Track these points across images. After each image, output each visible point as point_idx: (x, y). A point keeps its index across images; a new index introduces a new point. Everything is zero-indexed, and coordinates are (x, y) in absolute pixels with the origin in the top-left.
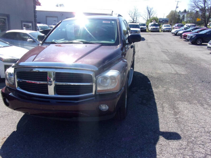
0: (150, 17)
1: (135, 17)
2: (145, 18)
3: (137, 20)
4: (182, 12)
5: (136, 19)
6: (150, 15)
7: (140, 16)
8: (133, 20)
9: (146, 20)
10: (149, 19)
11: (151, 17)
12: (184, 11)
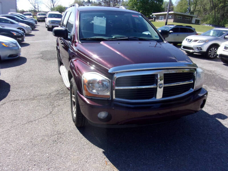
0: (53, 5)
1: (36, 4)
2: (48, 6)
3: (39, 8)
4: (86, 2)
5: (38, 6)
6: (54, 3)
7: (42, 3)
8: (35, 8)
9: (50, 8)
10: (52, 7)
11: (55, 5)
12: (88, 1)
